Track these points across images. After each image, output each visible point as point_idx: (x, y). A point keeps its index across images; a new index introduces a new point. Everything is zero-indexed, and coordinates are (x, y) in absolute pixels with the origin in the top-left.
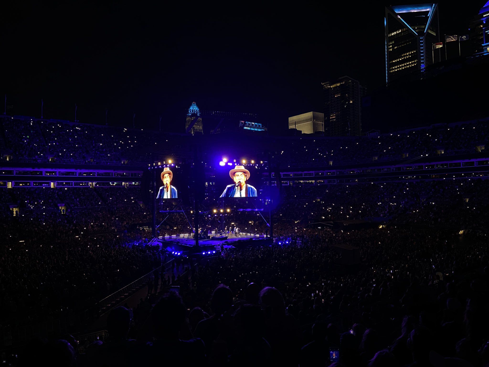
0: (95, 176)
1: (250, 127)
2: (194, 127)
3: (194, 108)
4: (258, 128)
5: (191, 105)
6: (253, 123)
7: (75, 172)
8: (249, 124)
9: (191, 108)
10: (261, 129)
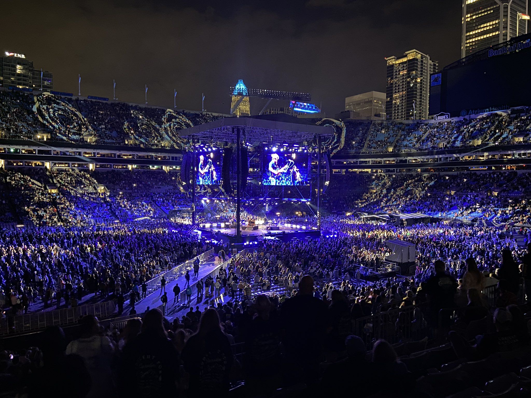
0: (135, 158)
1: (302, 109)
2: (240, 108)
3: (241, 86)
4: (310, 110)
5: (237, 83)
6: (305, 104)
7: (114, 154)
8: (301, 105)
9: (237, 86)
10: (314, 110)
